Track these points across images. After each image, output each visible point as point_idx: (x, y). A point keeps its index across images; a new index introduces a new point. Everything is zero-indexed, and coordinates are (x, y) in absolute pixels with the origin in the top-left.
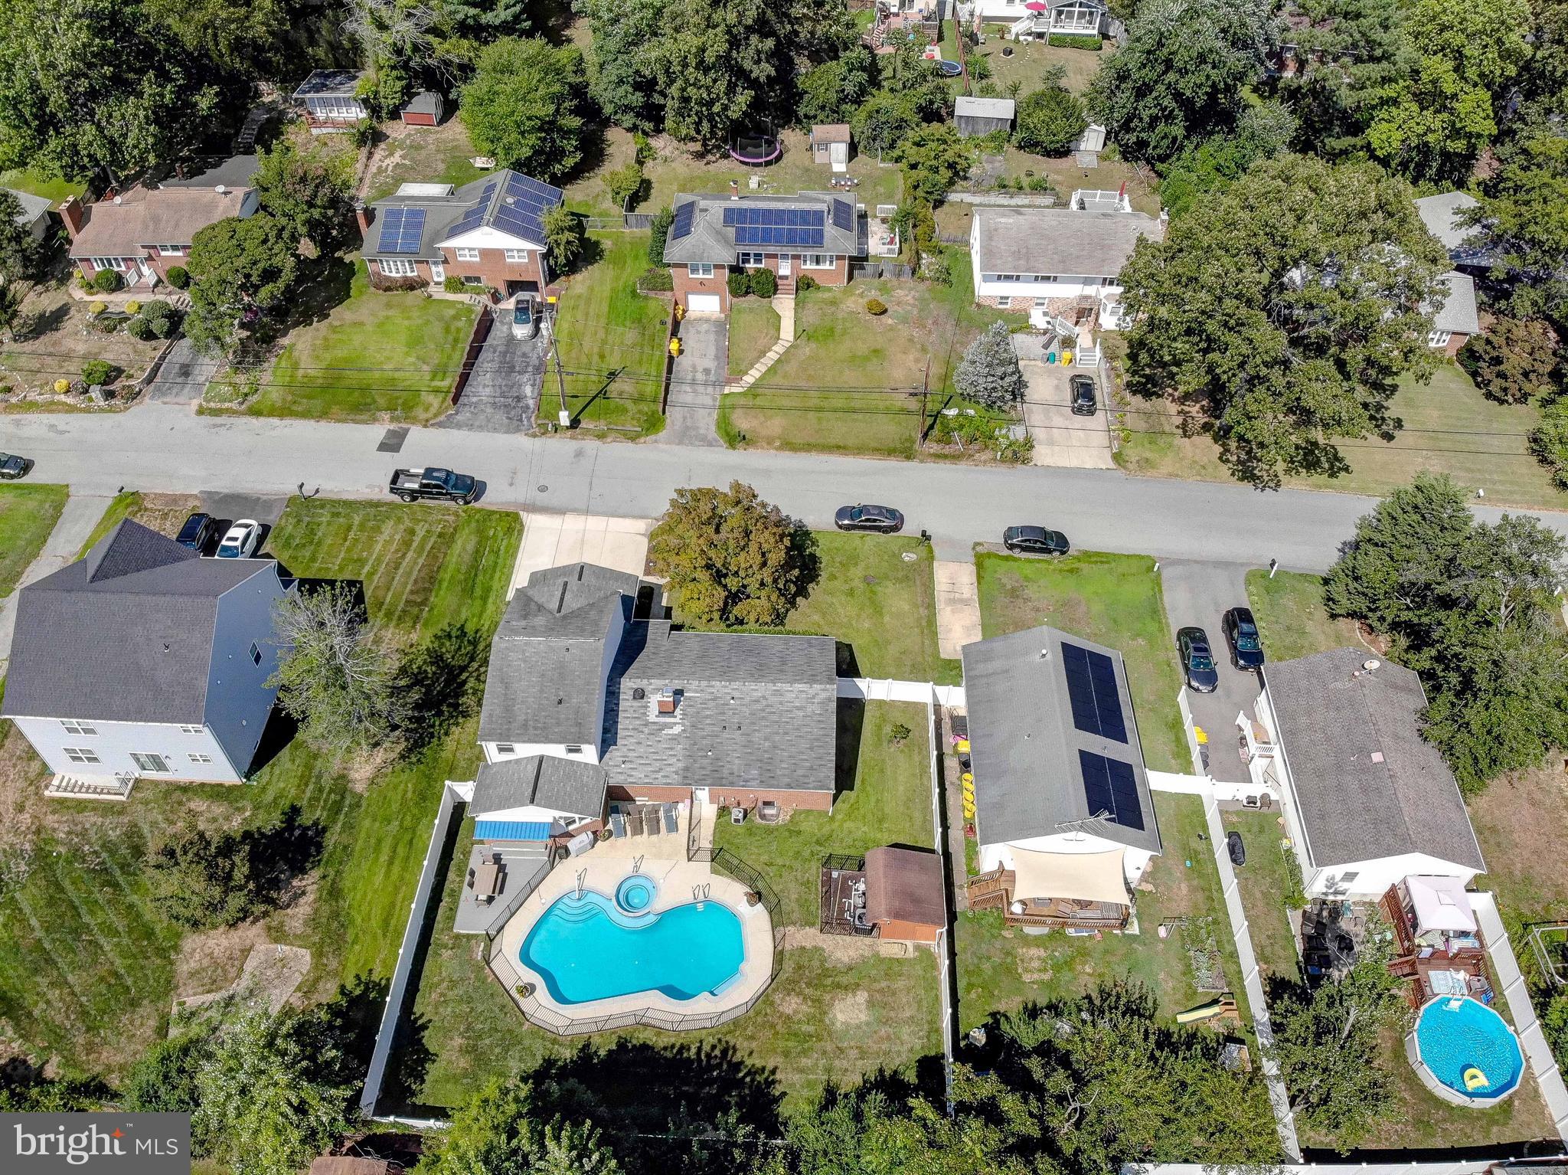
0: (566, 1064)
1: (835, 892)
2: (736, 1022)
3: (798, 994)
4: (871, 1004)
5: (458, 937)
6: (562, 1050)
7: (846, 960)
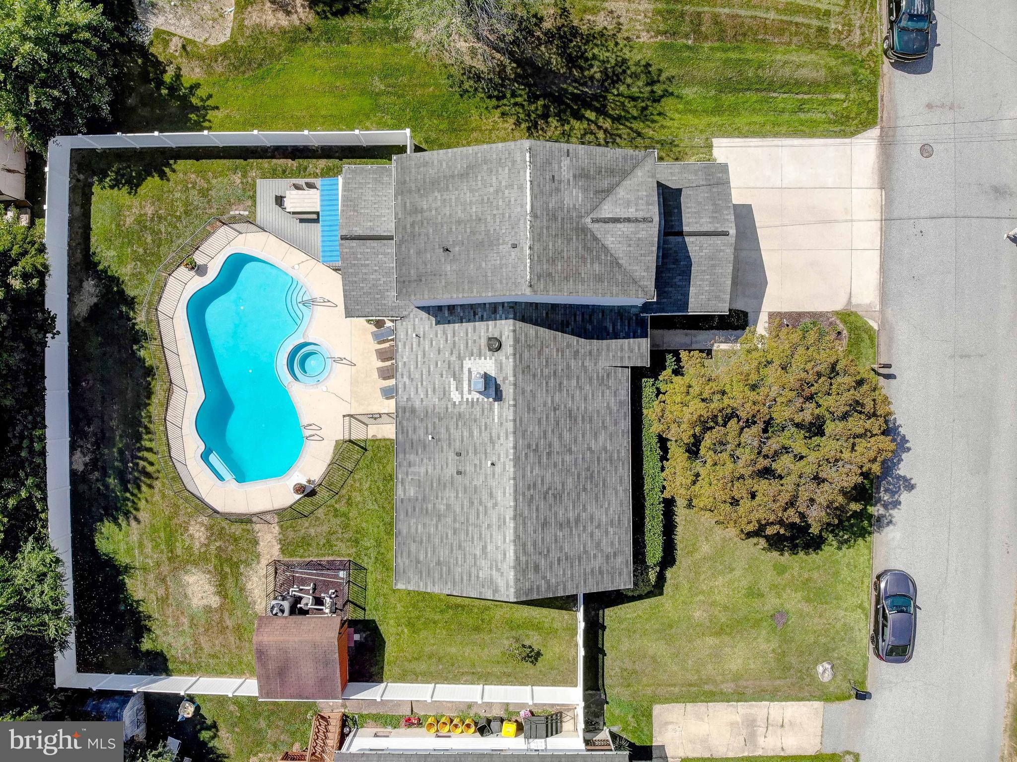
0: (129, 319)
1: (322, 575)
2: (178, 478)
3: (207, 538)
4: (208, 609)
5: (254, 186)
6: (143, 313)
7: (249, 586)
